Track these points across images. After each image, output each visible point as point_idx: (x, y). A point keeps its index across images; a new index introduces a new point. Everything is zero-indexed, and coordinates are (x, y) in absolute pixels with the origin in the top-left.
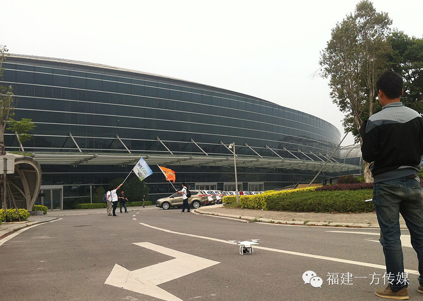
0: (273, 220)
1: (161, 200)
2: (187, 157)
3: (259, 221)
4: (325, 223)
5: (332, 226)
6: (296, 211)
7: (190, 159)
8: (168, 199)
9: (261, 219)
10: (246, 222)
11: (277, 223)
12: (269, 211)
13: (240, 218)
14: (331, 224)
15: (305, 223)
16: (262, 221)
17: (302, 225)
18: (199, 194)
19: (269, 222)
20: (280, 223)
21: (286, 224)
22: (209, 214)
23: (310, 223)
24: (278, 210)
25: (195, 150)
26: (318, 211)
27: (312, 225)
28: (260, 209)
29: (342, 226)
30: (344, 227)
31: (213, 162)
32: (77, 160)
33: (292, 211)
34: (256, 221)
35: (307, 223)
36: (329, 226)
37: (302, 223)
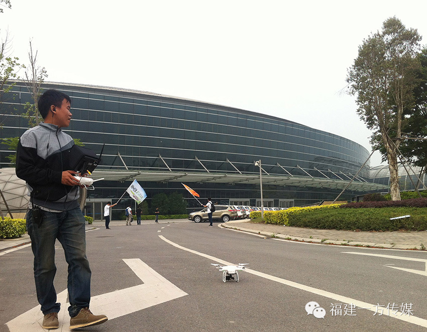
0: (290, 237)
1: (193, 214)
2: (222, 175)
3: (277, 237)
4: (344, 242)
5: (352, 246)
6: (317, 228)
7: (224, 177)
8: (200, 213)
9: (278, 235)
10: (263, 238)
11: (294, 240)
12: (291, 227)
13: (259, 233)
14: (351, 243)
15: (322, 241)
16: (279, 238)
17: (319, 243)
18: (229, 209)
19: (286, 239)
20: (297, 240)
21: (303, 241)
22: (232, 228)
23: (328, 241)
24: (299, 226)
25: (230, 169)
26: (340, 229)
27: (330, 244)
28: (282, 224)
29: (362, 246)
30: (364, 247)
31: (246, 180)
32: (124, 176)
33: (314, 228)
34: (274, 237)
35: (325, 242)
36: (348, 245)
37: (320, 241)
